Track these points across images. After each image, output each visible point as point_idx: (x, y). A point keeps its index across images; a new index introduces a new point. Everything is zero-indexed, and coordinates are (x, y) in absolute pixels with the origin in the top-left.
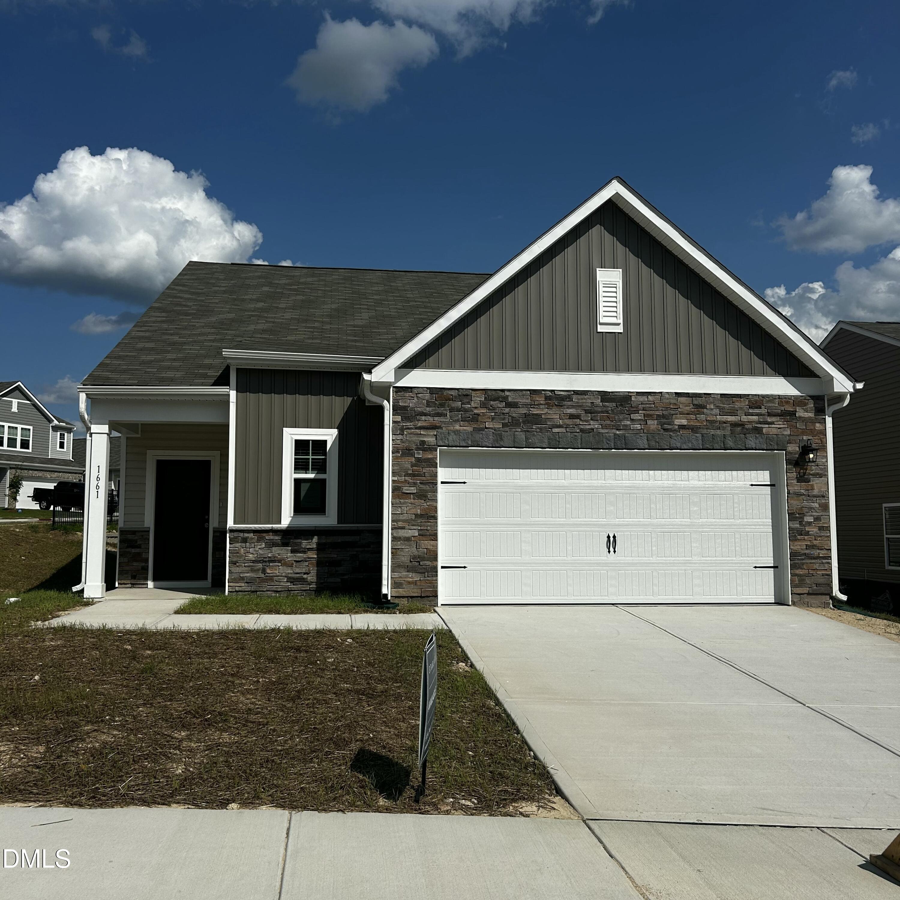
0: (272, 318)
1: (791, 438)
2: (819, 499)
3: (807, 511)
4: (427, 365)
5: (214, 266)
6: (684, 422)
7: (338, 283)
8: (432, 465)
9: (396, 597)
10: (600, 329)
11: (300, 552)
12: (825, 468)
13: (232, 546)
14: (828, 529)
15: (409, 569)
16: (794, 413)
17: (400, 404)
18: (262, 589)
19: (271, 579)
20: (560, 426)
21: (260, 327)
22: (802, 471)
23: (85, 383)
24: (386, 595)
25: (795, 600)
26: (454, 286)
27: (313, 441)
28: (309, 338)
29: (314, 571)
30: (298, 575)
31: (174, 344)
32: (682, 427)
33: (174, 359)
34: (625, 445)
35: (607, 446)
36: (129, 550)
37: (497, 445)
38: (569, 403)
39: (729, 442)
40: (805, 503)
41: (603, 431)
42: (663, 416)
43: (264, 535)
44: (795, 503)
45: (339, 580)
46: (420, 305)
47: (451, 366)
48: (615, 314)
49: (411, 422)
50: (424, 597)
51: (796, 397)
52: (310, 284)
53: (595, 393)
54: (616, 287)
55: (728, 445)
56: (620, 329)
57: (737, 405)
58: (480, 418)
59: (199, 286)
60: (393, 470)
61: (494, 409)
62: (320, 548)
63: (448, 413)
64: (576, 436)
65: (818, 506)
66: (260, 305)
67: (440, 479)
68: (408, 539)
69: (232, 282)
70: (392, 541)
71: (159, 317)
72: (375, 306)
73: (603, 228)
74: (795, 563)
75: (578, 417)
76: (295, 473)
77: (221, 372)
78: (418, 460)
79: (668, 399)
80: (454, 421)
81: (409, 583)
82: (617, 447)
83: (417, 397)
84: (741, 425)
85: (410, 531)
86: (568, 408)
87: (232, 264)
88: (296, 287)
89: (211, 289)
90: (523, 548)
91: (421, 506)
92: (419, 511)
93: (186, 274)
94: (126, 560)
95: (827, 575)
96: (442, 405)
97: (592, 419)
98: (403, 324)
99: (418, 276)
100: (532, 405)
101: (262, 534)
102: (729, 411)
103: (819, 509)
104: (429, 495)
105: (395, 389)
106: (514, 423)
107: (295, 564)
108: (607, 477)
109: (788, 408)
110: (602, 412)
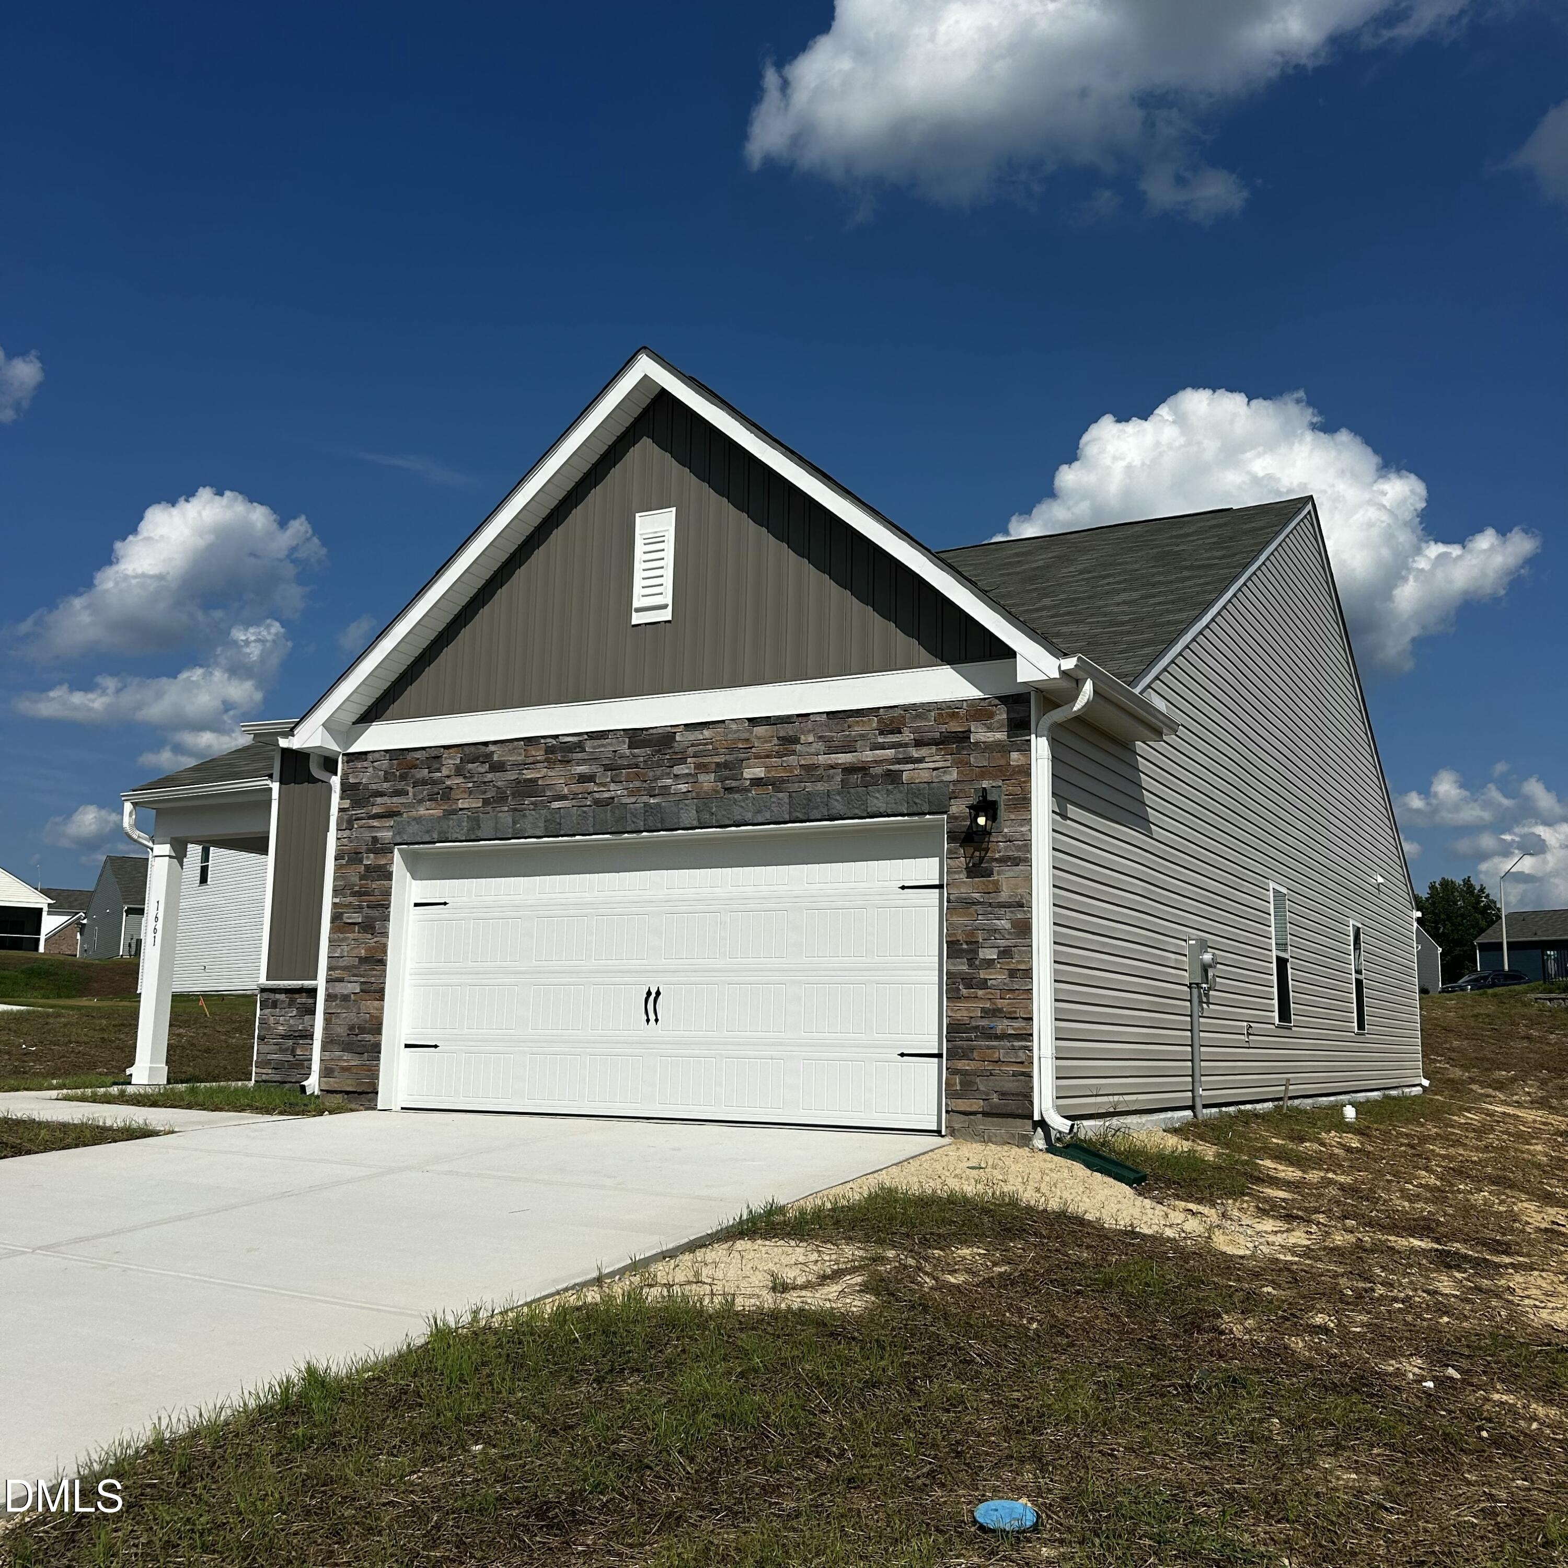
1: (959, 786)
2: (1012, 912)
3: (985, 936)
4: (391, 713)
6: (759, 772)
8: (384, 876)
9: (328, 1091)
10: (637, 619)
12: (1026, 845)
13: (262, 1012)
14: (1028, 974)
16: (965, 735)
17: (351, 781)
18: (291, 1080)
19: (301, 1064)
20: (563, 798)
22: (977, 854)
25: (957, 1126)
32: (757, 782)
34: (663, 822)
35: (635, 828)
37: (474, 838)
38: (580, 755)
39: (836, 803)
40: (981, 921)
41: (628, 800)
42: (726, 765)
43: (297, 996)
44: (961, 920)
48: (660, 589)
50: (361, 1093)
51: (972, 702)
53: (618, 733)
54: (665, 541)
55: (838, 811)
56: (667, 615)
57: (857, 730)
58: (453, 792)
60: (334, 886)
61: (471, 777)
63: (410, 789)
64: (585, 812)
65: (1008, 925)
67: (397, 899)
68: (346, 998)
70: (326, 1001)
73: (651, 441)
74: (955, 1047)
75: (592, 778)
78: (369, 868)
79: (735, 732)
80: (417, 802)
81: (342, 1069)
82: (648, 828)
83: (372, 766)
84: (861, 769)
85: (349, 985)
86: (578, 764)
90: (519, 1013)
91: (367, 943)
92: (363, 951)
95: (1023, 1074)
96: (403, 777)
97: (612, 781)
100: (526, 764)
101: (294, 996)
102: (840, 744)
103: (1009, 933)
104: (379, 925)
105: (345, 758)
106: (500, 797)
109: (955, 727)
110: (629, 767)
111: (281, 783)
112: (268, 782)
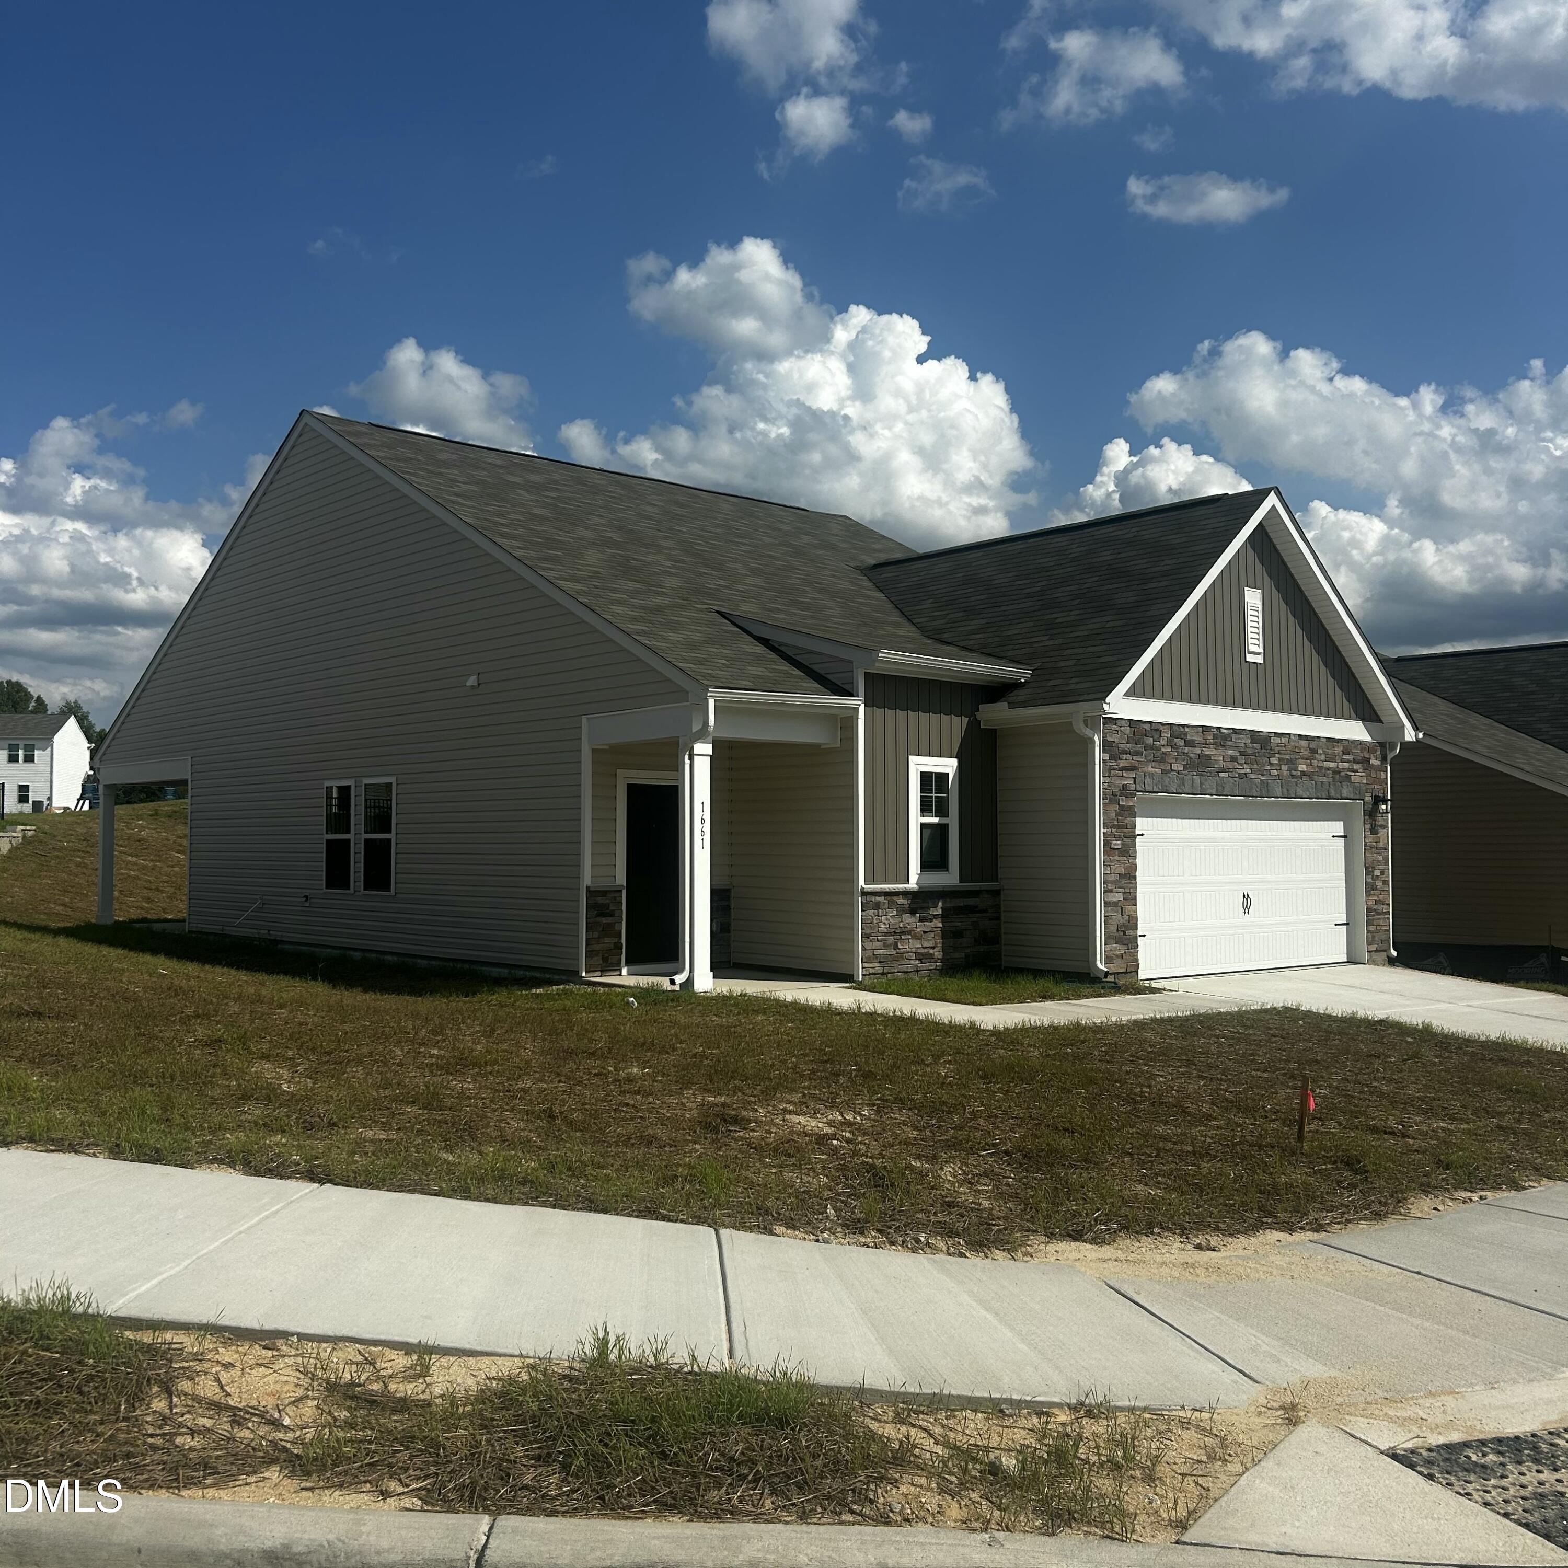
1: (1368, 787)
2: (1384, 852)
3: (1376, 864)
6: (1304, 768)
8: (1133, 813)
10: (1249, 658)
11: (927, 921)
13: (864, 913)
15: (1117, 940)
16: (1369, 760)
17: (1108, 739)
19: (901, 957)
20: (1224, 770)
27: (935, 773)
29: (940, 944)
30: (926, 950)
32: (1303, 773)
34: (1266, 793)
35: (1256, 794)
36: (599, 919)
37: (1180, 791)
38: (1229, 743)
42: (1290, 761)
43: (895, 898)
44: (1370, 856)
45: (963, 955)
48: (1257, 642)
49: (1117, 761)
50: (1128, 973)
51: (1369, 743)
54: (1258, 611)
55: (1331, 794)
56: (1262, 659)
57: (1336, 750)
58: (1167, 757)
60: (1103, 820)
62: (944, 917)
63: (1143, 752)
64: (1234, 781)
65: (1382, 860)
67: (1138, 831)
68: (1116, 905)
70: (1104, 907)
76: (919, 816)
78: (1121, 808)
79: (1294, 741)
80: (1148, 761)
81: (1117, 956)
83: (1120, 730)
84: (1339, 772)
85: (1116, 895)
86: (1229, 749)
90: (1186, 911)
91: (1126, 864)
92: (1123, 870)
94: (596, 935)
96: (1138, 741)
97: (1245, 763)
100: (1206, 744)
101: (892, 898)
102: (1331, 756)
103: (1382, 863)
104: (1130, 850)
105: (1111, 721)
107: (923, 936)
108: (1242, 829)
110: (1252, 754)
111: (866, 706)
112: (859, 703)
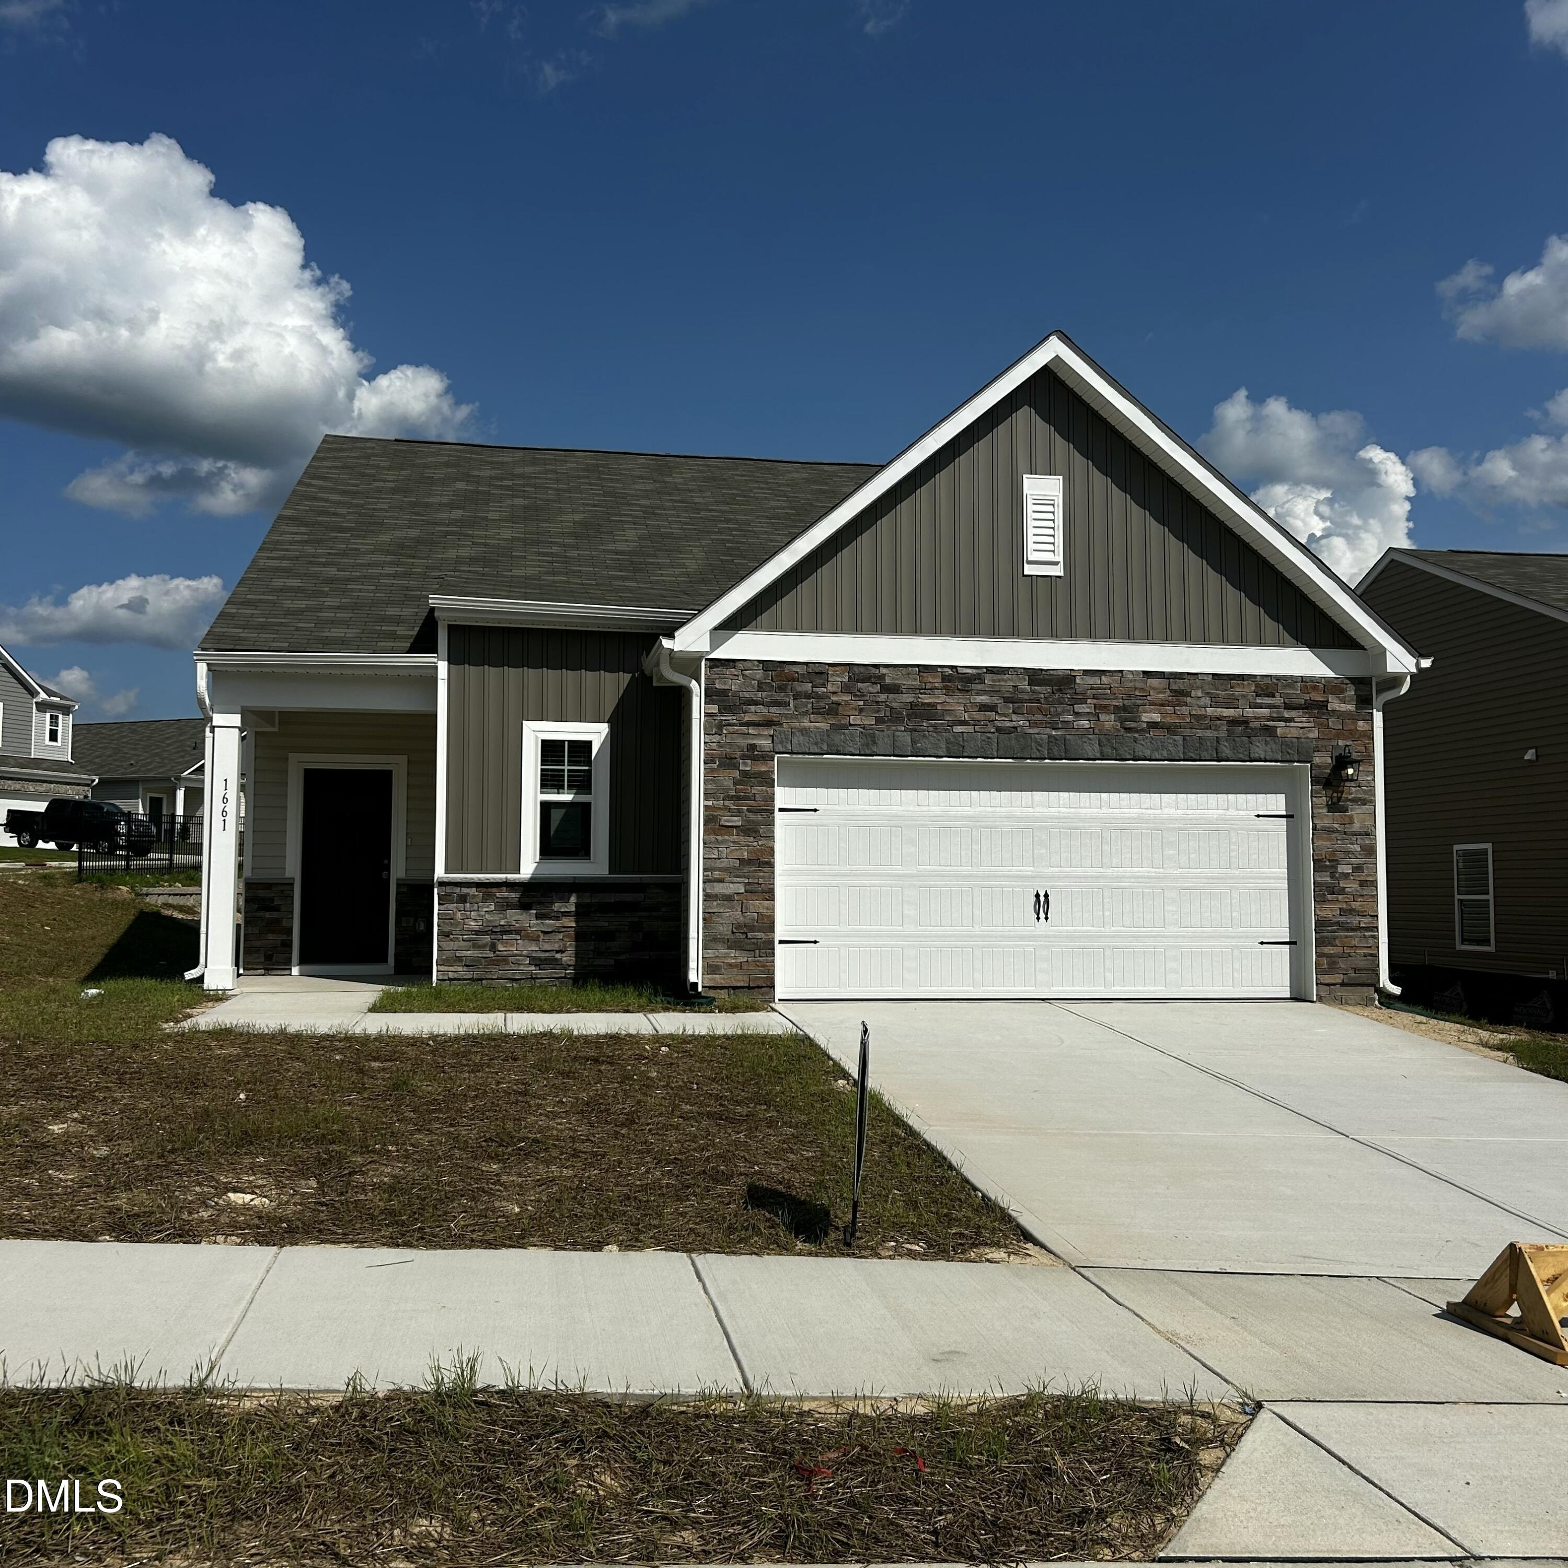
0: (481, 537)
1: (1320, 743)
2: (1361, 839)
3: (1343, 856)
4: (759, 625)
5: (368, 445)
6: (1156, 717)
7: (579, 477)
8: (766, 782)
9: (710, 988)
10: (1029, 570)
11: (550, 919)
12: (1371, 790)
13: (442, 907)
14: (1374, 883)
15: (732, 945)
16: (1324, 704)
17: (717, 686)
18: (490, 976)
19: (503, 960)
20: (964, 723)
21: (464, 552)
22: (1335, 795)
23: (204, 646)
24: (695, 985)
25: (1322, 994)
26: (767, 483)
27: (569, 742)
28: (547, 573)
29: (571, 946)
30: (547, 954)
31: (331, 581)
32: (1153, 725)
33: (338, 608)
34: (1065, 752)
35: (1038, 755)
36: (261, 914)
37: (868, 752)
38: (980, 687)
39: (1225, 748)
40: (1339, 845)
41: (1031, 731)
42: (1124, 708)
43: (494, 890)
44: (1325, 844)
45: (612, 962)
46: (716, 516)
47: (797, 627)
48: (1051, 547)
49: (734, 714)
50: (753, 988)
51: (1327, 680)
52: (531, 477)
53: (1019, 671)
54: (1053, 505)
55: (1224, 755)
56: (1058, 571)
57: (1238, 692)
58: (840, 708)
59: (350, 479)
60: (705, 789)
61: (863, 696)
62: (581, 913)
63: (791, 701)
64: (989, 738)
65: (1359, 849)
66: (457, 514)
67: (778, 804)
68: (729, 898)
69: (404, 473)
70: (704, 900)
71: (296, 533)
72: (644, 518)
73: (1033, 411)
74: (1322, 937)
75: (992, 708)
76: (541, 793)
77: (417, 629)
78: (745, 774)
79: (1131, 681)
80: (800, 714)
81: (730, 965)
82: (1052, 756)
83: (743, 675)
84: (1244, 722)
85: (731, 885)
86: (978, 694)
87: (396, 440)
88: (510, 483)
89: (371, 484)
90: (906, 912)
91: (749, 846)
92: (746, 854)
93: (324, 459)
94: (256, 930)
95: (1371, 955)
96: (781, 689)
97: (1014, 712)
98: (695, 550)
99: (708, 466)
100: (922, 689)
101: (490, 890)
102: (1225, 700)
103: (1360, 854)
104: (762, 829)
105: (708, 663)
106: (895, 717)
107: (542, 937)
108: (1035, 804)
109: (1319, 697)
110: (1030, 701)
111: (449, 663)
112: (435, 660)
